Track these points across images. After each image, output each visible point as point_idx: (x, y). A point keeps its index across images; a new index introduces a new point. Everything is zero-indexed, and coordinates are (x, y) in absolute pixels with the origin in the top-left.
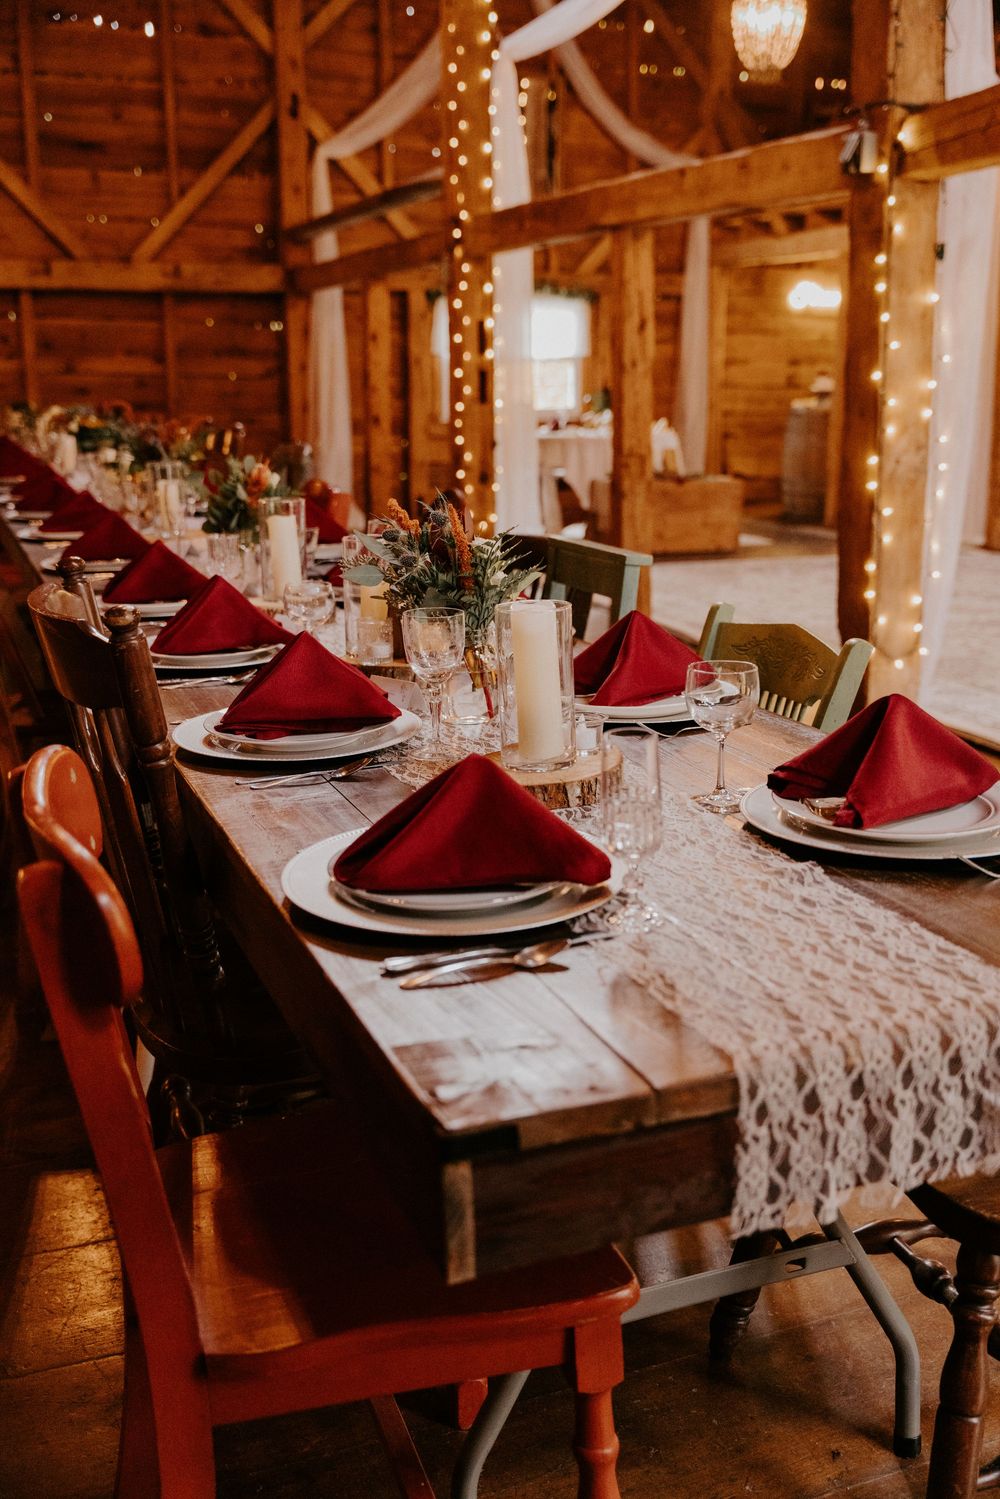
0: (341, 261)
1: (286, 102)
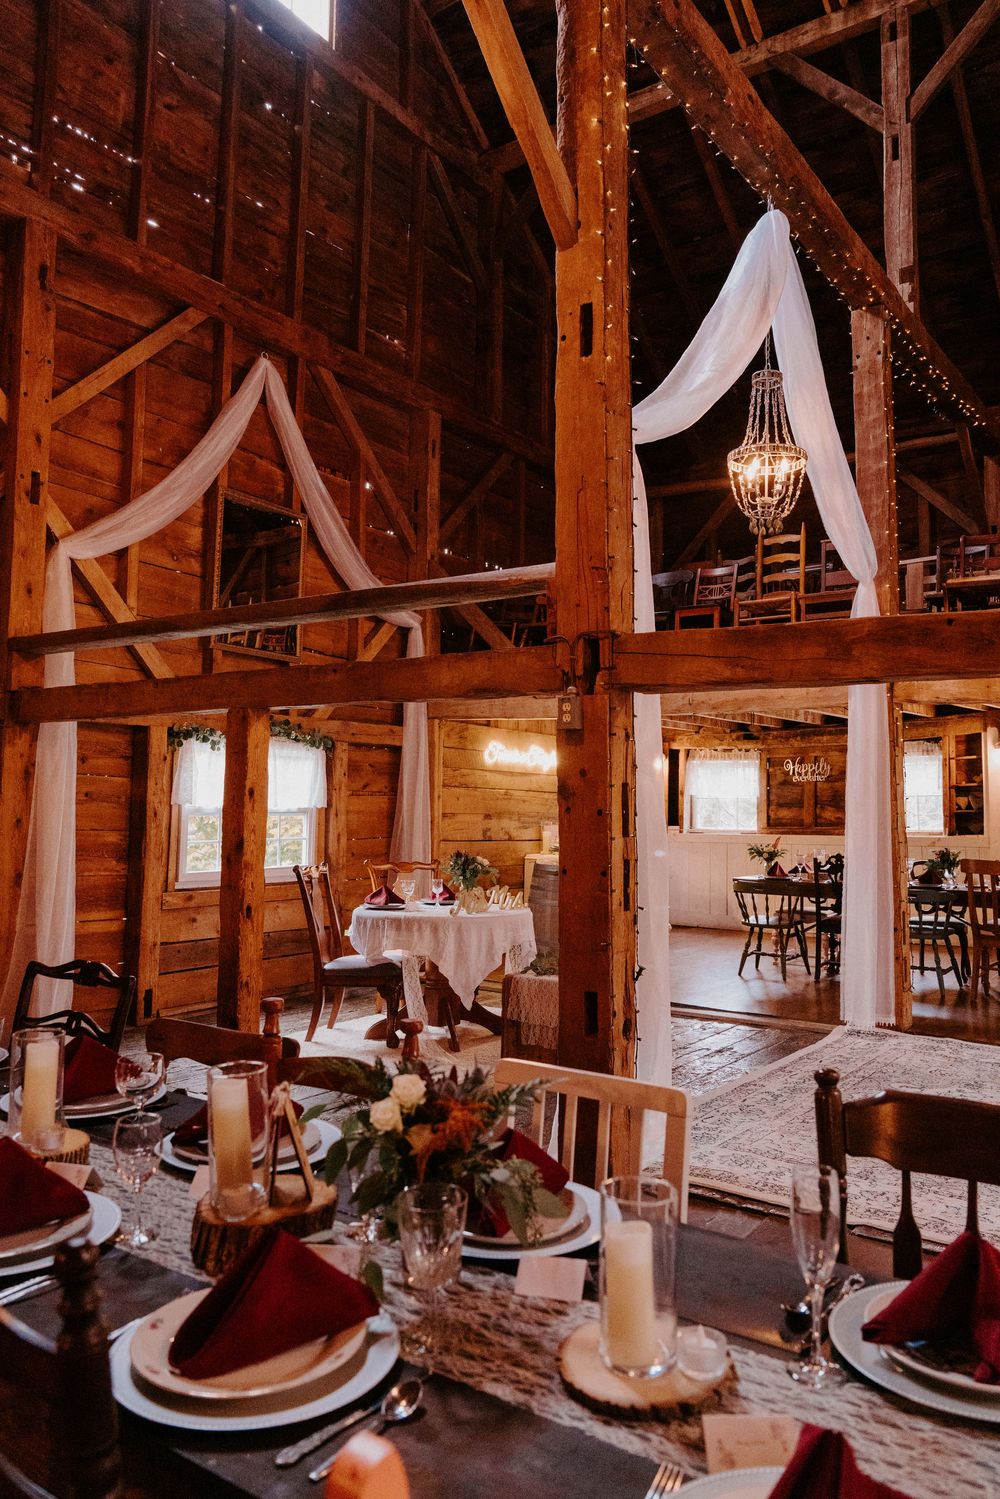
0: (78, 689)
1: (26, 482)
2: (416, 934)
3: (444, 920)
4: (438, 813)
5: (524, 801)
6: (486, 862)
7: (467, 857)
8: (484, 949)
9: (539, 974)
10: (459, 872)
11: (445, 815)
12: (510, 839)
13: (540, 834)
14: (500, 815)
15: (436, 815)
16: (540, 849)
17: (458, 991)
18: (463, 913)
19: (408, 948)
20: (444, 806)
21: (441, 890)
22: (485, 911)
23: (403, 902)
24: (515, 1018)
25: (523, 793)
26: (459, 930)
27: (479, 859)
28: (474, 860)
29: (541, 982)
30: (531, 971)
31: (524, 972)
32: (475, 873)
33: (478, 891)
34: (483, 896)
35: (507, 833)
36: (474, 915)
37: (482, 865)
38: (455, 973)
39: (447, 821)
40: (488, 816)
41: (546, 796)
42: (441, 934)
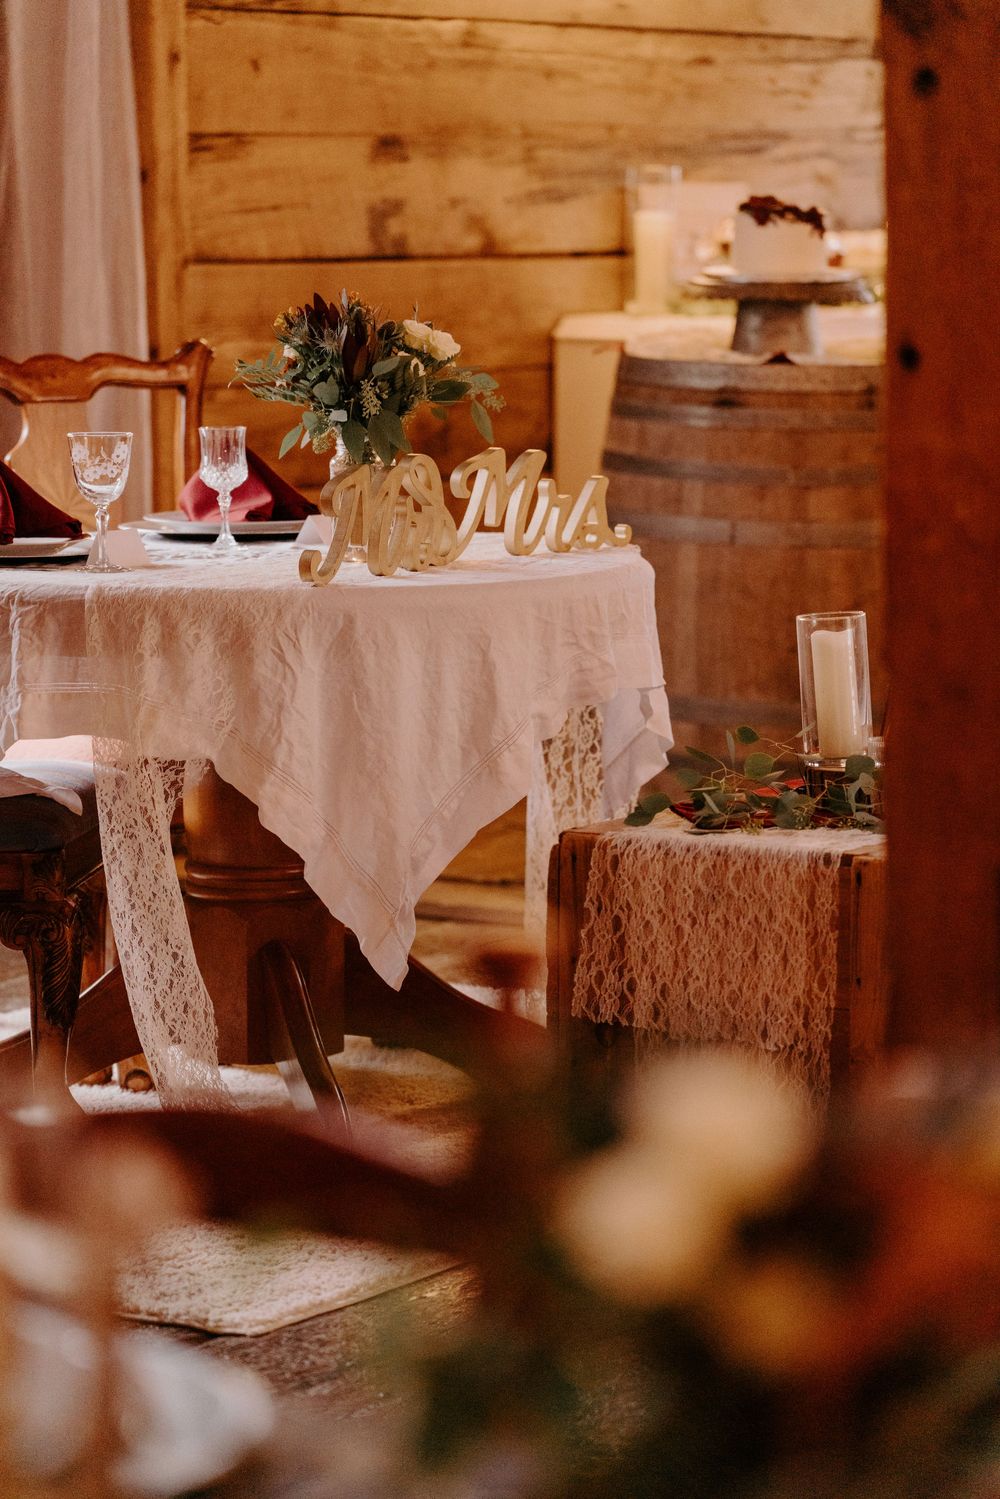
2: (152, 668)
3: (277, 604)
4: (171, 134)
5: (549, 74)
6: (446, 345)
7: (358, 323)
8: (453, 725)
9: (705, 825)
10: (326, 391)
11: (198, 142)
12: (491, 250)
13: (624, 224)
14: (443, 139)
15: (163, 139)
16: (623, 291)
17: (346, 908)
18: (354, 571)
19: (119, 729)
20: (196, 99)
21: (239, 473)
22: (444, 559)
23: (74, 530)
24: (608, 1012)
25: (541, 38)
26: (343, 644)
27: (416, 330)
28: (390, 335)
29: (723, 856)
30: (665, 817)
31: (641, 816)
32: (399, 392)
33: (417, 472)
34: (437, 496)
35: (476, 223)
36: (401, 579)
37: (428, 359)
38: (332, 831)
39: (210, 168)
40: (389, 147)
41: (647, 46)
42: (264, 666)
